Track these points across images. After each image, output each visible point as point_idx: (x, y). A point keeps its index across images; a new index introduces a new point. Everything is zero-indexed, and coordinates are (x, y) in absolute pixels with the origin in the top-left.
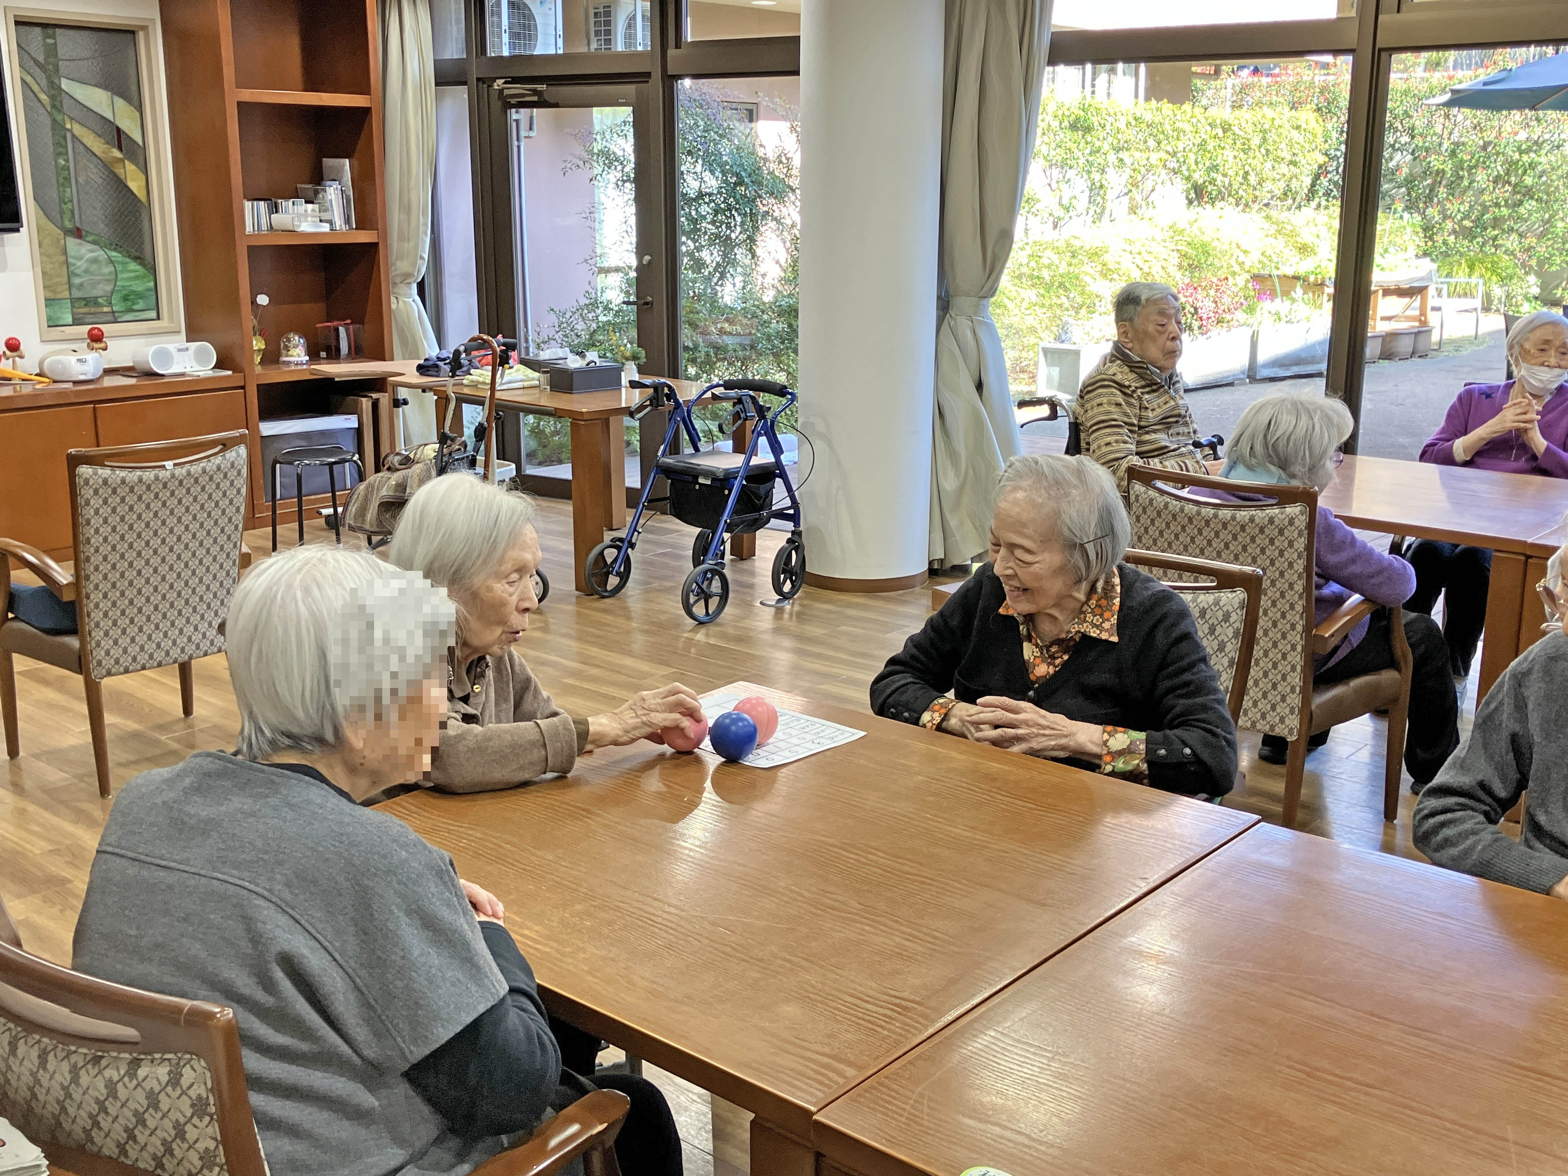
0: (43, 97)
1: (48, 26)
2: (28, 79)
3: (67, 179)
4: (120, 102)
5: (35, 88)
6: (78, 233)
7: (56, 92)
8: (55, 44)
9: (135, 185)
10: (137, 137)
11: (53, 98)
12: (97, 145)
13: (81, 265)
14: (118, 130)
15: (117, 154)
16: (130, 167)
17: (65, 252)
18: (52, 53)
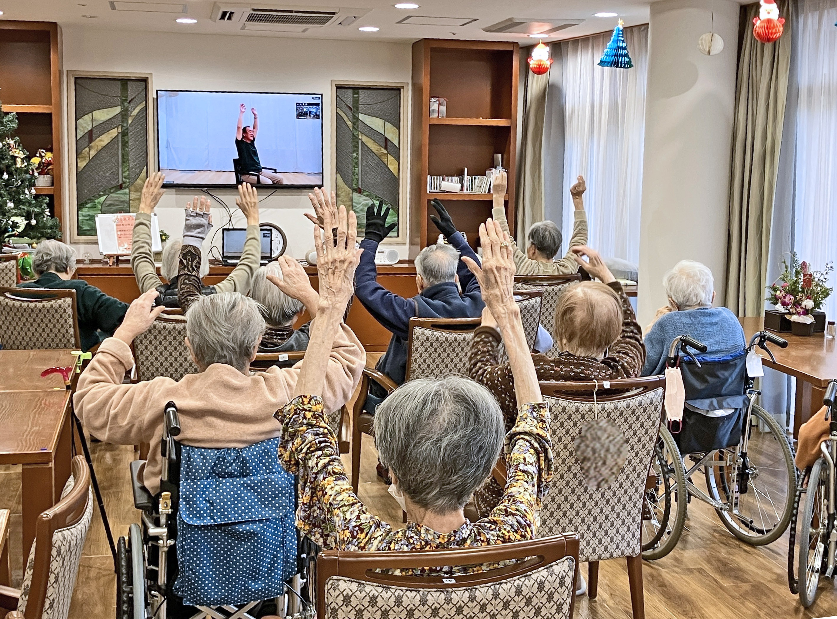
0: (349, 123)
1: (355, 89)
2: (342, 114)
3: (357, 163)
4: (388, 125)
5: (346, 119)
6: (359, 191)
7: (356, 120)
8: (358, 97)
9: (392, 167)
10: (396, 142)
11: (354, 124)
12: (373, 146)
13: (359, 207)
14: (386, 139)
15: (384, 151)
16: (391, 158)
17: (351, 200)
18: (356, 101)
